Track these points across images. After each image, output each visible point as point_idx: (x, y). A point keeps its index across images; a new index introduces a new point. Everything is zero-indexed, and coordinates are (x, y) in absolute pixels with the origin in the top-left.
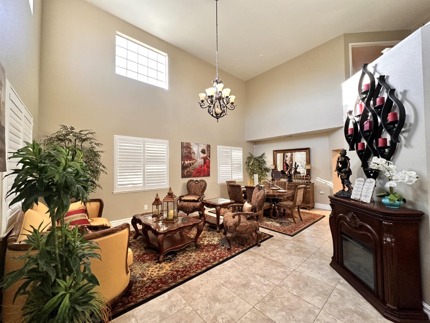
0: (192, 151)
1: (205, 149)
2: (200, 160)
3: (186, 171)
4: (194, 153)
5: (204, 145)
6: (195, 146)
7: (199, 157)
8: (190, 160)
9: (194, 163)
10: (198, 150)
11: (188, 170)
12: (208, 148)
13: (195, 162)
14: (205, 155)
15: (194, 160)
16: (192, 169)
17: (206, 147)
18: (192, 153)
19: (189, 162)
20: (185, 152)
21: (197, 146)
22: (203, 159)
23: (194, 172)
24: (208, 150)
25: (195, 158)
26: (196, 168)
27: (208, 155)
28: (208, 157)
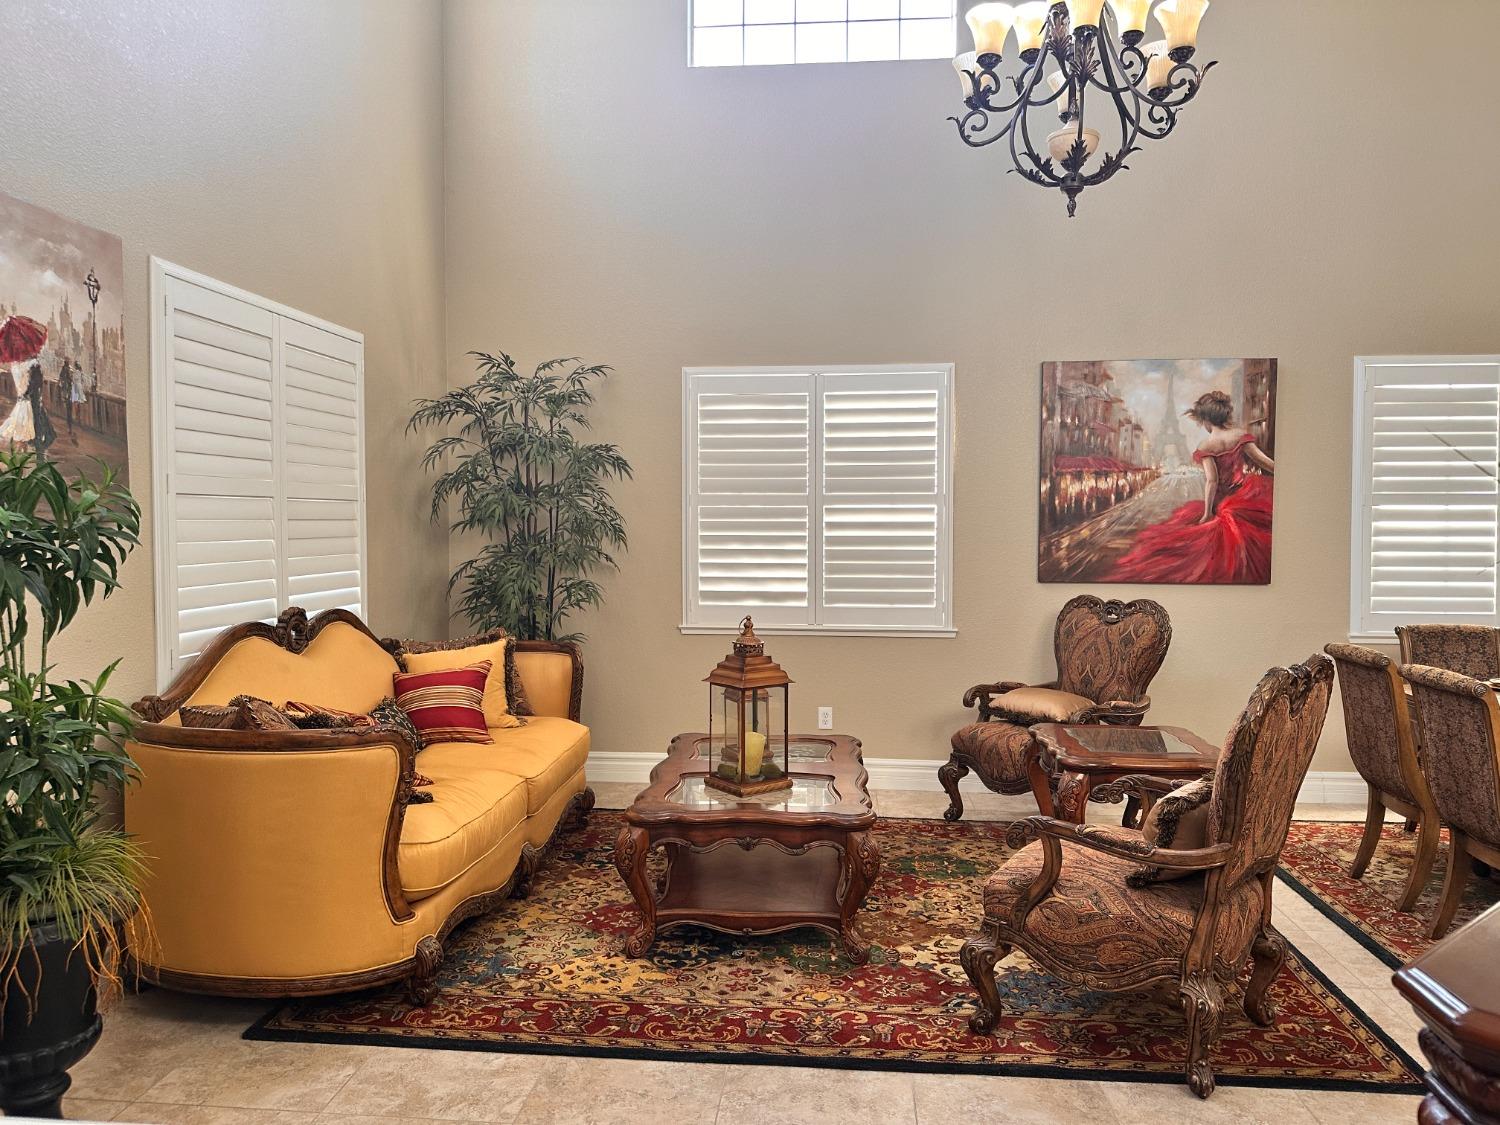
0: (1117, 416)
1: (1227, 391)
2: (1184, 469)
3: (1065, 542)
4: (1138, 427)
5: (1218, 362)
6: (1137, 380)
7: (1170, 449)
8: (1098, 475)
9: (1132, 493)
10: (1170, 402)
11: (1085, 533)
12: (1252, 381)
13: (1143, 487)
14: (1229, 436)
15: (1127, 468)
16: (1117, 528)
17: (1241, 380)
18: (1121, 424)
19: (1089, 483)
20: (1062, 422)
21: (1154, 375)
22: (1207, 463)
23: (1132, 546)
24: (1252, 400)
25: (1143, 457)
26: (1151, 521)
27: (1253, 434)
28: (1253, 446)
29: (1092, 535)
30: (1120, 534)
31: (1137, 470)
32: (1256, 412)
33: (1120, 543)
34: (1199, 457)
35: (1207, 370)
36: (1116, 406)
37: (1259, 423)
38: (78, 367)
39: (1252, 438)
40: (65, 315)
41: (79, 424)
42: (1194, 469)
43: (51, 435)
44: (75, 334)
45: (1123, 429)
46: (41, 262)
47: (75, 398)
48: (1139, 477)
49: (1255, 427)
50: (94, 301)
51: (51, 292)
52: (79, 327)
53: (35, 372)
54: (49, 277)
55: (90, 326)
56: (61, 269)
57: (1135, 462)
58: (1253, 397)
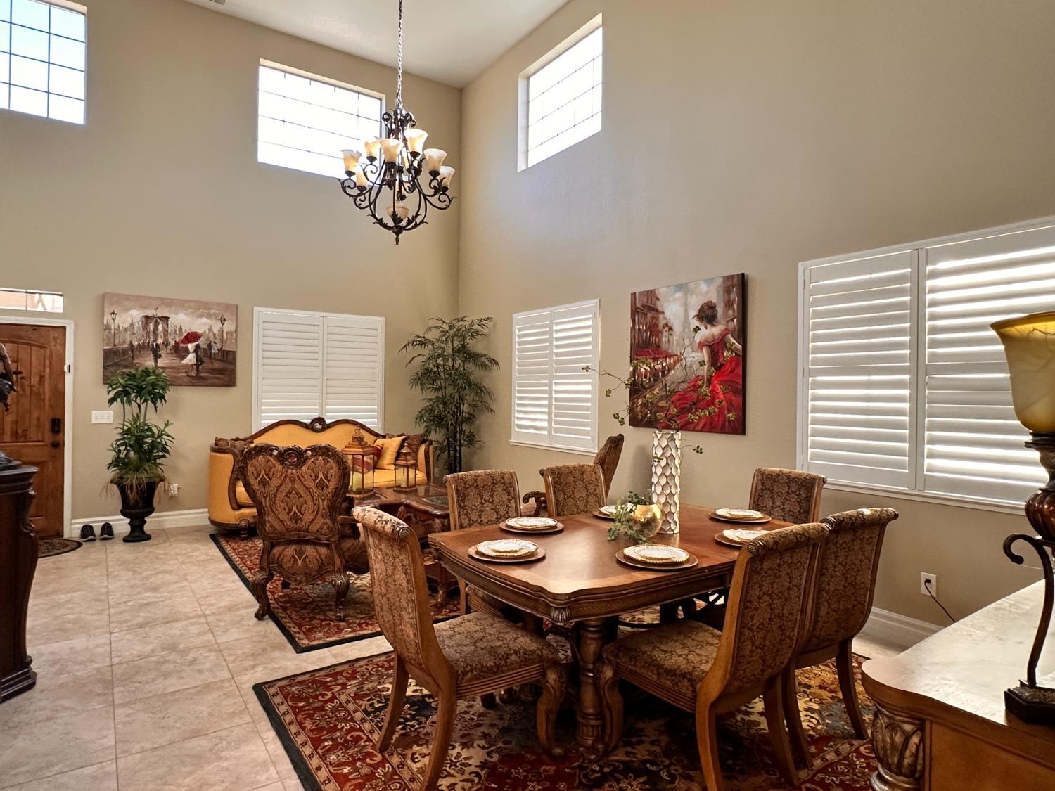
0: (661, 322)
1: (714, 301)
2: (693, 354)
4: (671, 329)
5: (709, 281)
6: (671, 299)
7: (687, 341)
8: (654, 360)
9: (669, 370)
10: (686, 311)
11: (648, 397)
12: (728, 291)
13: (674, 366)
14: (716, 331)
15: (667, 355)
16: (662, 393)
17: (721, 292)
18: (664, 328)
20: (639, 328)
21: (678, 295)
22: (705, 349)
24: (729, 304)
25: (675, 350)
26: (678, 389)
27: (729, 328)
28: (729, 336)
29: (651, 398)
30: (663, 397)
31: (671, 356)
32: (731, 312)
33: (663, 403)
34: (701, 345)
35: (704, 287)
36: (661, 316)
37: (733, 320)
38: (215, 343)
39: (729, 330)
40: (210, 329)
41: (215, 359)
42: (698, 354)
43: (202, 362)
44: (214, 335)
45: (664, 330)
46: (201, 316)
47: (213, 351)
48: (672, 361)
49: (730, 323)
50: (223, 324)
51: (205, 324)
52: (216, 332)
53: (197, 346)
54: (204, 320)
55: (221, 331)
56: (209, 316)
57: (670, 351)
58: (729, 302)
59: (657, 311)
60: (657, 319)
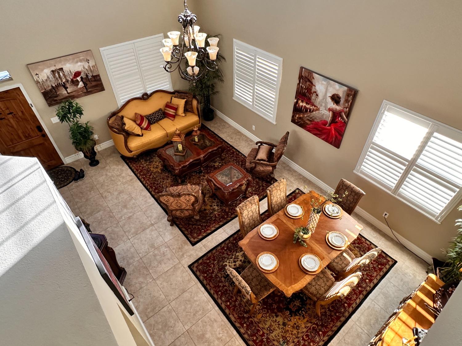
0: (313, 90)
1: (341, 95)
2: (325, 111)
3: (297, 116)
4: (317, 95)
5: (341, 85)
6: (320, 82)
7: (323, 104)
8: (307, 103)
9: (313, 111)
10: (326, 92)
11: (301, 116)
12: (348, 95)
13: (316, 111)
14: (338, 108)
15: (313, 105)
16: (308, 118)
17: (345, 94)
18: (314, 93)
19: (304, 104)
20: (302, 86)
21: (324, 83)
22: (331, 112)
23: (310, 124)
24: (347, 101)
25: (317, 104)
26: (315, 120)
27: (344, 110)
28: (343, 113)
29: (303, 117)
30: (308, 120)
31: (315, 106)
32: (347, 105)
33: (308, 122)
34: (330, 110)
35: (337, 87)
36: (314, 87)
37: (347, 108)
38: (88, 73)
40: (84, 68)
41: (91, 81)
42: (328, 112)
43: (87, 84)
45: (314, 94)
46: (77, 62)
47: (89, 78)
48: (315, 108)
49: (345, 109)
52: (87, 68)
53: (82, 78)
54: (79, 64)
56: (81, 61)
57: (315, 104)
59: (312, 83)
60: (311, 87)
